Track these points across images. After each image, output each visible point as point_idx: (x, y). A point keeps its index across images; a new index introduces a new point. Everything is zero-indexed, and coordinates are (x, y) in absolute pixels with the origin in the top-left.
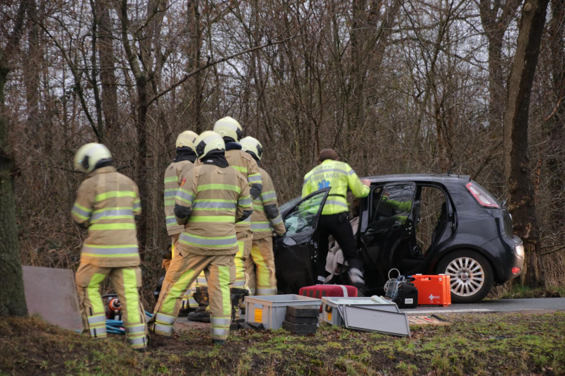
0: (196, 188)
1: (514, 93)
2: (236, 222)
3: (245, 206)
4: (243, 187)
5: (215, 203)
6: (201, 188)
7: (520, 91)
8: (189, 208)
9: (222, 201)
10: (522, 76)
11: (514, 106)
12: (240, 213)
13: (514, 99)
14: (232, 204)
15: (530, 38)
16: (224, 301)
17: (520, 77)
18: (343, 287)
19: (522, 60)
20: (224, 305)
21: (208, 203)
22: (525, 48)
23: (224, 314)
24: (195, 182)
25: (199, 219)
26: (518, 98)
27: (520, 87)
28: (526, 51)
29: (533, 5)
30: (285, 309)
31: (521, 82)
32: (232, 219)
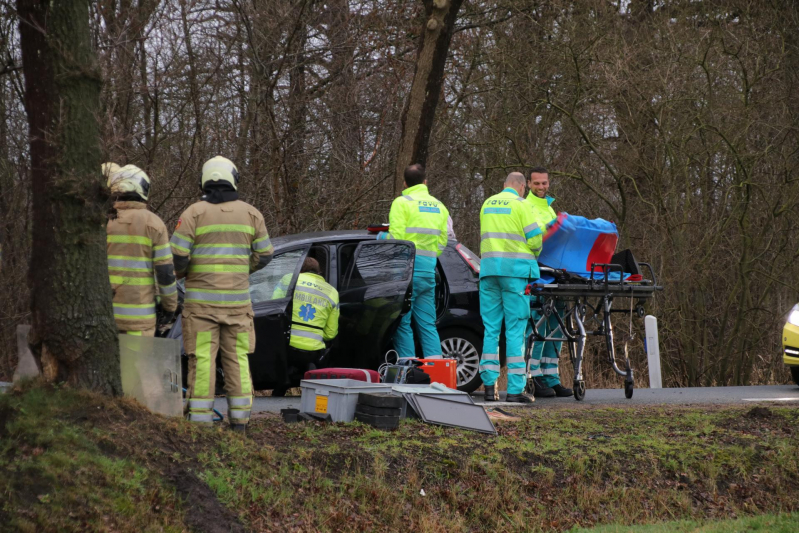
0: (194, 232)
1: (412, 132)
2: (251, 272)
3: (260, 251)
4: (257, 226)
5: (219, 249)
6: (201, 230)
7: (419, 130)
8: (187, 257)
9: (230, 246)
10: (423, 111)
11: (412, 148)
12: (256, 260)
13: (413, 140)
14: (243, 249)
15: (433, 63)
16: (242, 376)
17: (420, 112)
18: (366, 372)
19: (424, 91)
20: (242, 381)
21: (209, 248)
22: (427, 76)
23: (243, 391)
24: (193, 224)
25: (200, 268)
26: (417, 138)
27: (420, 124)
28: (428, 79)
29: (438, 22)
30: (357, 397)
31: (421, 119)
32: (245, 269)
